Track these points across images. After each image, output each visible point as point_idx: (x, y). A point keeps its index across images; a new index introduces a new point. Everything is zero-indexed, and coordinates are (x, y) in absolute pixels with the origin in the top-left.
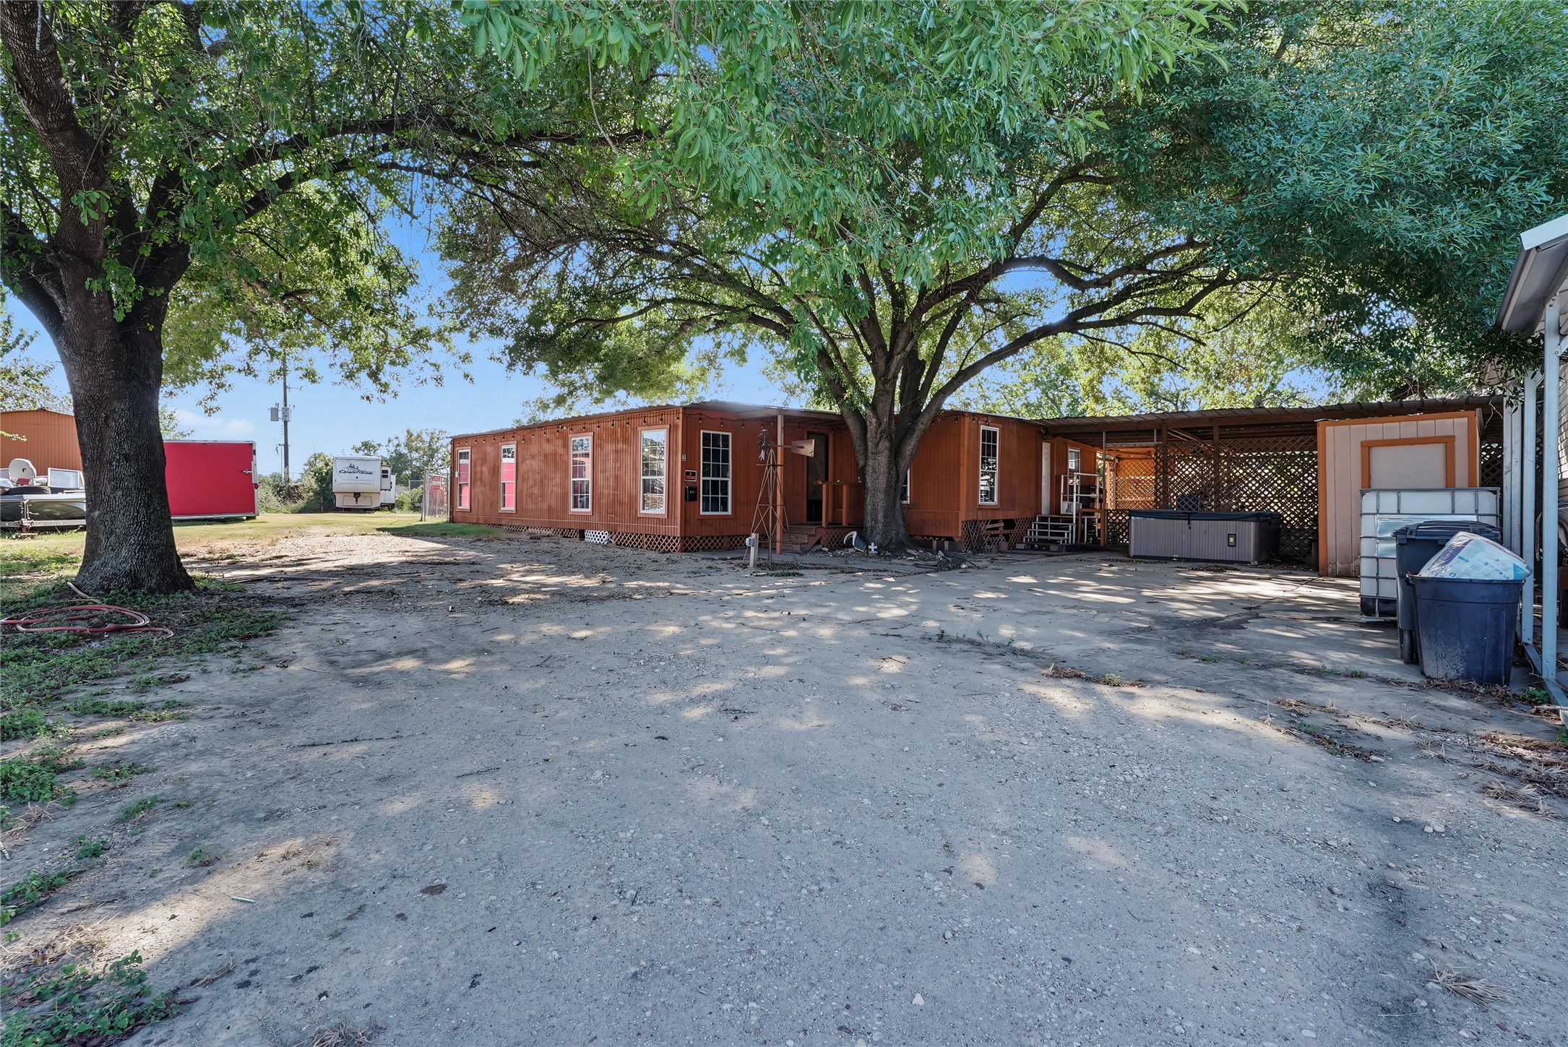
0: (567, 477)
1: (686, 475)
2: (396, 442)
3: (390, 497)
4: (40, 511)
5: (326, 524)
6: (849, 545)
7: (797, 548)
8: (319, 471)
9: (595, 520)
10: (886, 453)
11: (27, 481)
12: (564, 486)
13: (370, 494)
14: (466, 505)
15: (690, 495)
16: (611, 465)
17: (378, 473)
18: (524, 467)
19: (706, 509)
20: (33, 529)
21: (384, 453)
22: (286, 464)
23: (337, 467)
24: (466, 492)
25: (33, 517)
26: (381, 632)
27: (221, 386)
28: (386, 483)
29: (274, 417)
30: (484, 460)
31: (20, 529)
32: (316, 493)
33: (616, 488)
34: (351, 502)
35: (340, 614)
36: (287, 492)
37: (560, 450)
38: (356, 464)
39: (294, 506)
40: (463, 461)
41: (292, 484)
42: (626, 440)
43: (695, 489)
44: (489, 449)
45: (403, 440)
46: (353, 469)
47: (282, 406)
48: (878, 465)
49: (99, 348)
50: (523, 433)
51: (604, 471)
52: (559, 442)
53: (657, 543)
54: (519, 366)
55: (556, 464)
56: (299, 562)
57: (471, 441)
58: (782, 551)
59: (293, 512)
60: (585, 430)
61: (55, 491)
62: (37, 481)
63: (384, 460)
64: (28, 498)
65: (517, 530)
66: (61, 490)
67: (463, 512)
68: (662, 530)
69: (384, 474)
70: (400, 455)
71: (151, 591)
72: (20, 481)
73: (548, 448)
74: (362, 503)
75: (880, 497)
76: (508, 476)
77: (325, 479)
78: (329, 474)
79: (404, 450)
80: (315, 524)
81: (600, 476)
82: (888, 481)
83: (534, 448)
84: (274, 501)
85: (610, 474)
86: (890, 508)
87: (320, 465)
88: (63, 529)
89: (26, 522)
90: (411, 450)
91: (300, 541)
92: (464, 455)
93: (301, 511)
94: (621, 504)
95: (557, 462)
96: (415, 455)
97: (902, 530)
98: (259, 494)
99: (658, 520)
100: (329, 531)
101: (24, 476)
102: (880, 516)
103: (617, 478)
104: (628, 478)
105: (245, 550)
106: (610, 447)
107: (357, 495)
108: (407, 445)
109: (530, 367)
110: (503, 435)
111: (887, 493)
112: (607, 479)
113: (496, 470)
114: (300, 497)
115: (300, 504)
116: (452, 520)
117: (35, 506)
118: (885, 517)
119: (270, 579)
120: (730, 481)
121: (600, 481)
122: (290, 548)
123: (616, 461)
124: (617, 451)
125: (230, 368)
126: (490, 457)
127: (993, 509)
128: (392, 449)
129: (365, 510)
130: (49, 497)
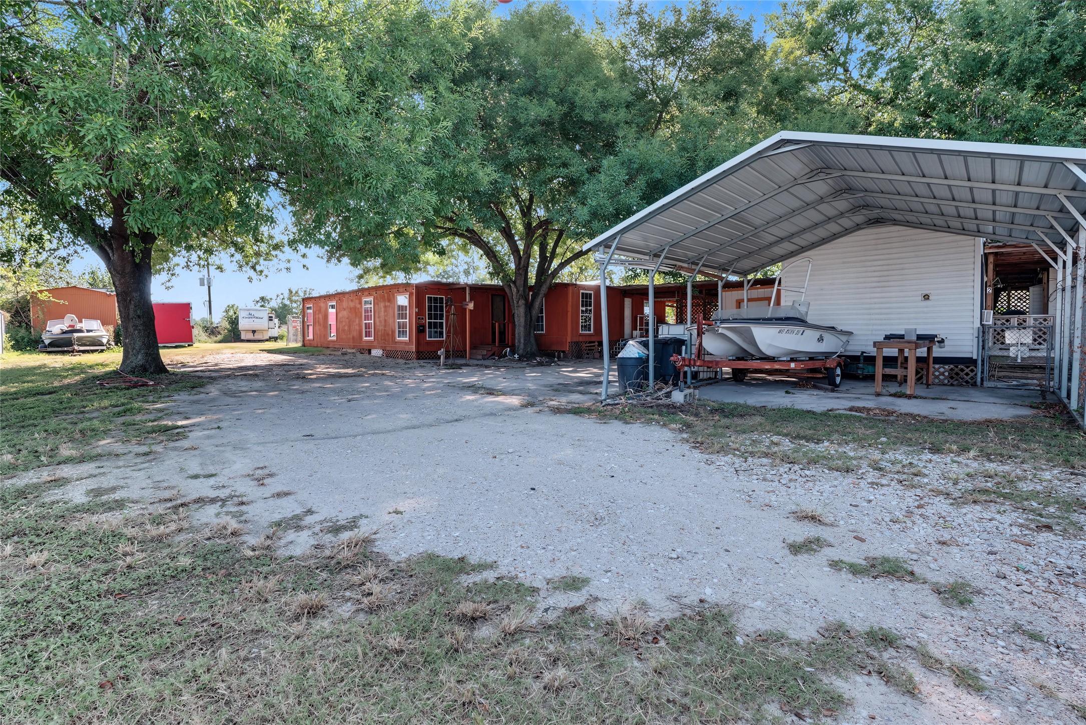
0: (361, 321)
1: (418, 319)
2: (282, 297)
3: (275, 332)
4: (82, 342)
5: (232, 348)
6: (505, 355)
7: (481, 357)
8: (231, 317)
9: (375, 344)
10: (523, 306)
11: (73, 326)
12: (360, 326)
13: (262, 331)
14: (311, 337)
15: (420, 330)
16: (382, 314)
17: (266, 318)
18: (340, 315)
19: (430, 337)
20: (80, 351)
21: (274, 304)
22: (210, 313)
23: (242, 315)
24: (311, 328)
25: (78, 345)
26: (246, 386)
27: (172, 275)
28: (271, 324)
29: (202, 284)
30: (320, 311)
31: (73, 352)
32: (229, 331)
33: (385, 326)
34: (250, 336)
35: (230, 381)
36: (211, 331)
37: (358, 306)
38: (253, 313)
39: (215, 339)
40: (309, 311)
41: (215, 325)
42: (389, 300)
43: (424, 326)
44: (322, 305)
45: (286, 295)
46: (251, 316)
47: (206, 276)
48: (520, 312)
49: (127, 271)
50: (339, 296)
51: (379, 317)
52: (357, 301)
53: (405, 356)
54: (334, 261)
55: (356, 314)
56: (216, 365)
57: (313, 301)
58: (470, 358)
59: (216, 342)
60: (370, 295)
61: (88, 331)
62: (78, 326)
63: (273, 309)
64: (76, 335)
65: (338, 350)
66: (91, 331)
67: (309, 340)
68: (407, 348)
69: (271, 319)
70: (285, 305)
71: (152, 373)
72: (70, 326)
73: (352, 304)
74: (258, 336)
75: (522, 329)
76: (332, 321)
77: (234, 322)
78: (237, 318)
79: (287, 302)
80: (227, 348)
81: (377, 320)
82: (526, 321)
83: (345, 304)
84: (204, 336)
85: (382, 319)
86: (528, 335)
87: (231, 313)
88: (93, 351)
89: (76, 347)
90: (291, 301)
91: (217, 356)
92: (310, 308)
93: (220, 342)
94: (388, 335)
95: (356, 312)
96: (295, 305)
97: (535, 347)
98: (195, 332)
99: (405, 343)
100: (233, 351)
101: (72, 324)
102: (522, 340)
103: (385, 321)
104: (391, 321)
105: (189, 360)
106: (382, 305)
107: (254, 332)
108: (290, 299)
109: (340, 261)
110: (329, 297)
111: (525, 327)
112: (380, 322)
113: (326, 317)
114: (219, 333)
115: (219, 337)
116: (304, 345)
117: (79, 339)
118: (525, 340)
119: (201, 371)
120: (444, 321)
121: (378, 323)
122: (211, 359)
123: (385, 311)
124: (385, 307)
125: (178, 265)
126: (323, 310)
127: (590, 335)
128: (279, 301)
129: (259, 341)
130: (86, 334)
